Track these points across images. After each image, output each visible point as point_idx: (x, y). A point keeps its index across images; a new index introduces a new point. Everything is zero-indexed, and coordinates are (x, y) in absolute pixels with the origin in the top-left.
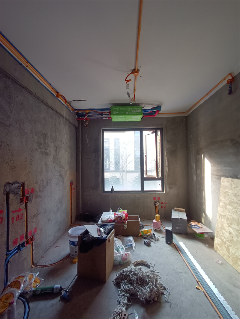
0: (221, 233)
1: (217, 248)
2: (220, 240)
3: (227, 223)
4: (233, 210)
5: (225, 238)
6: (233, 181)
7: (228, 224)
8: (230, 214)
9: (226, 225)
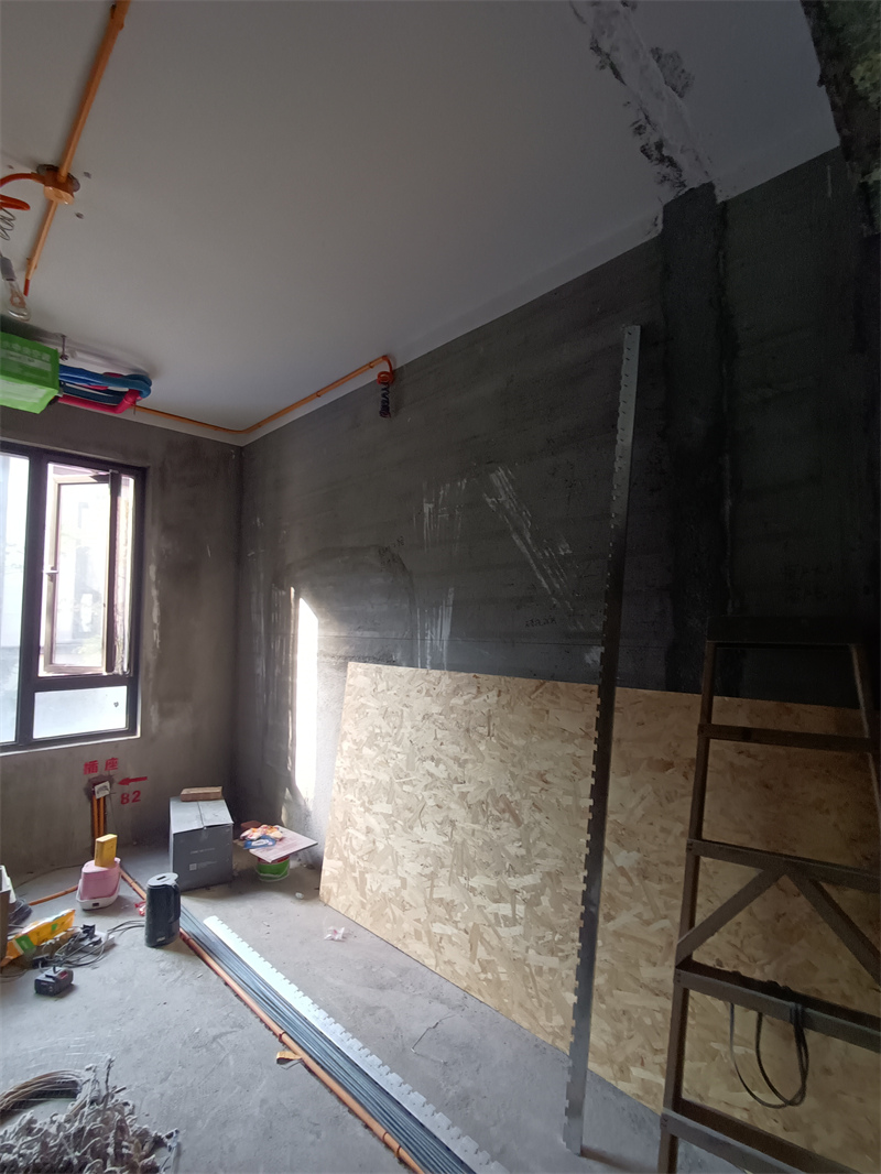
0: (344, 838)
1: (330, 892)
2: (340, 863)
3: (358, 802)
4: (379, 758)
5: (353, 851)
6: (379, 672)
7: (363, 805)
8: (369, 773)
9: (357, 810)
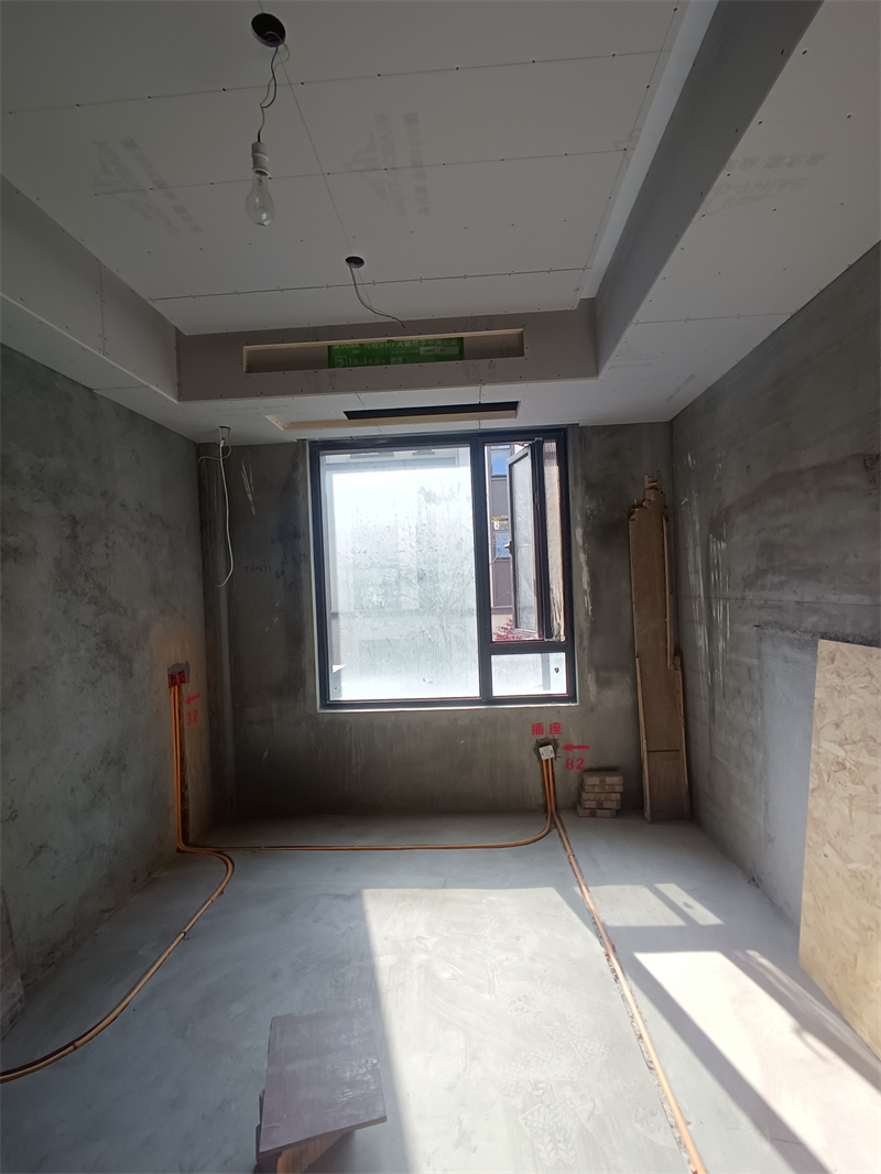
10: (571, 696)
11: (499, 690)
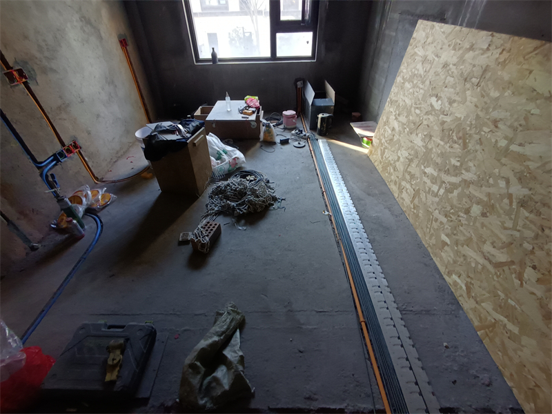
3: (394, 114)
4: (411, 90)
6: (433, 27)
10: (313, 57)
11: (279, 54)
